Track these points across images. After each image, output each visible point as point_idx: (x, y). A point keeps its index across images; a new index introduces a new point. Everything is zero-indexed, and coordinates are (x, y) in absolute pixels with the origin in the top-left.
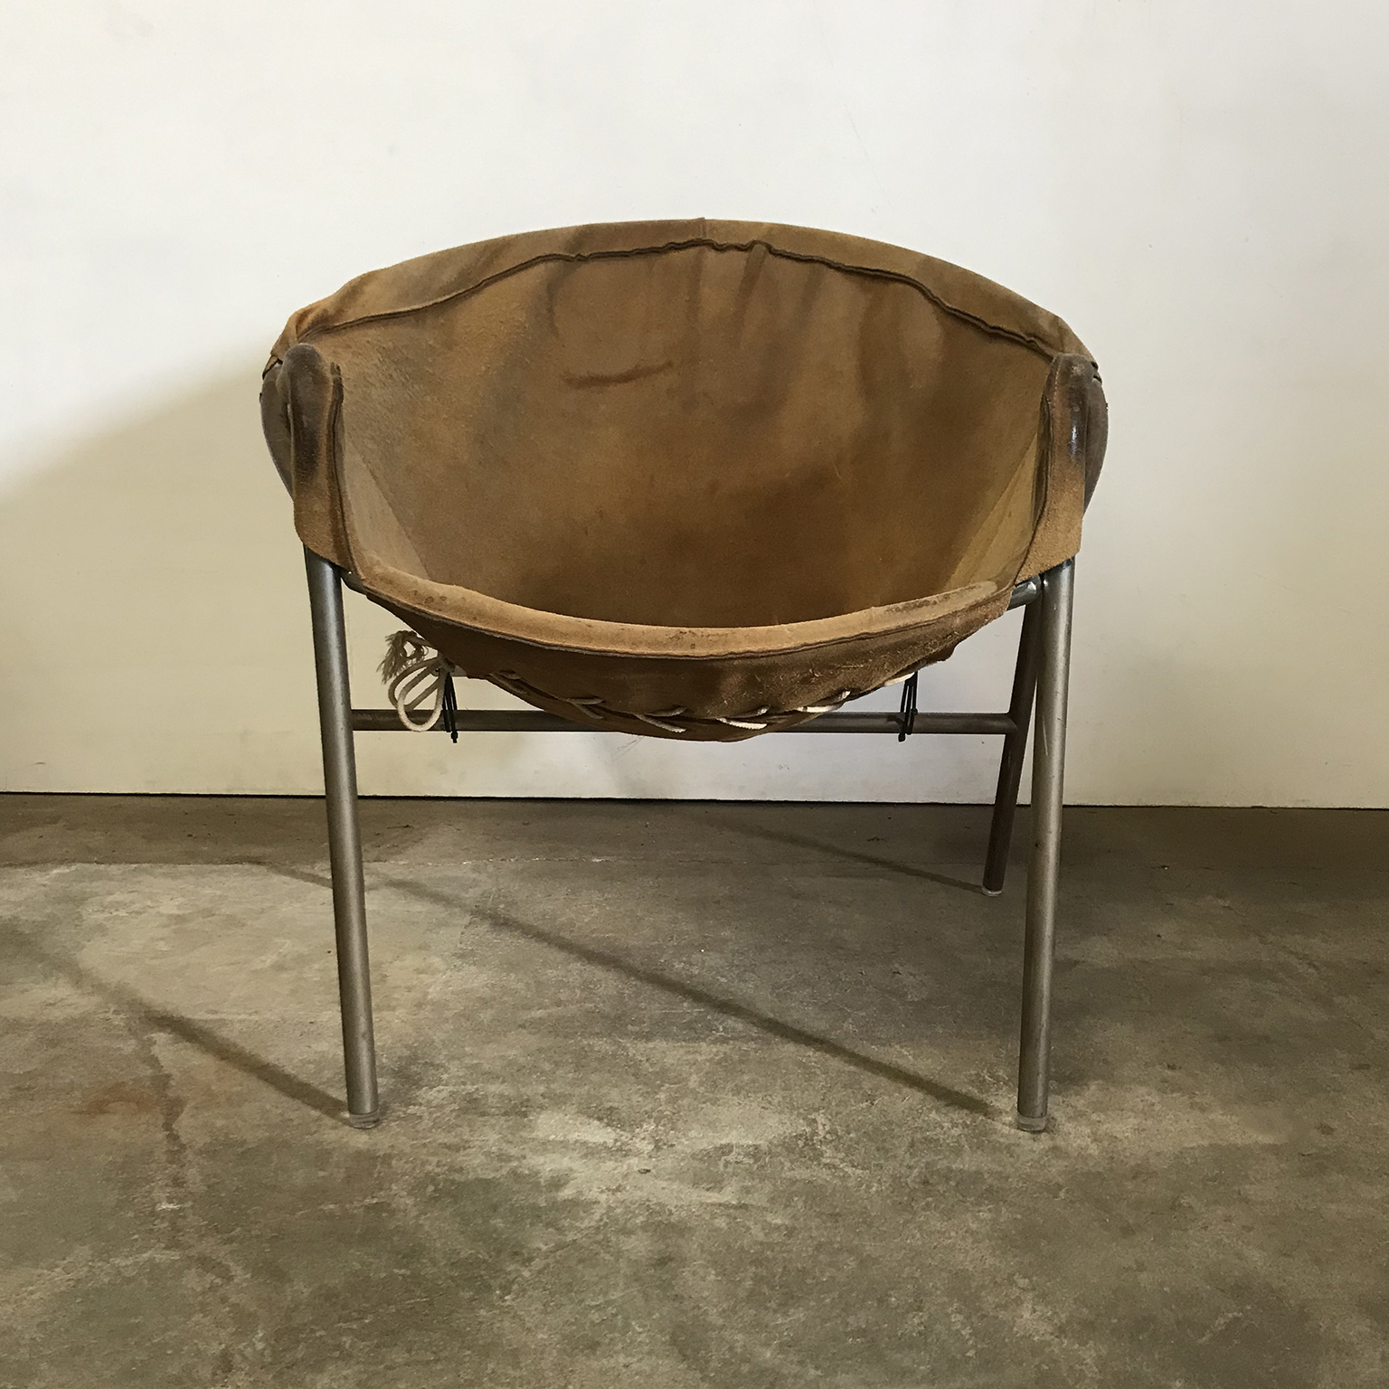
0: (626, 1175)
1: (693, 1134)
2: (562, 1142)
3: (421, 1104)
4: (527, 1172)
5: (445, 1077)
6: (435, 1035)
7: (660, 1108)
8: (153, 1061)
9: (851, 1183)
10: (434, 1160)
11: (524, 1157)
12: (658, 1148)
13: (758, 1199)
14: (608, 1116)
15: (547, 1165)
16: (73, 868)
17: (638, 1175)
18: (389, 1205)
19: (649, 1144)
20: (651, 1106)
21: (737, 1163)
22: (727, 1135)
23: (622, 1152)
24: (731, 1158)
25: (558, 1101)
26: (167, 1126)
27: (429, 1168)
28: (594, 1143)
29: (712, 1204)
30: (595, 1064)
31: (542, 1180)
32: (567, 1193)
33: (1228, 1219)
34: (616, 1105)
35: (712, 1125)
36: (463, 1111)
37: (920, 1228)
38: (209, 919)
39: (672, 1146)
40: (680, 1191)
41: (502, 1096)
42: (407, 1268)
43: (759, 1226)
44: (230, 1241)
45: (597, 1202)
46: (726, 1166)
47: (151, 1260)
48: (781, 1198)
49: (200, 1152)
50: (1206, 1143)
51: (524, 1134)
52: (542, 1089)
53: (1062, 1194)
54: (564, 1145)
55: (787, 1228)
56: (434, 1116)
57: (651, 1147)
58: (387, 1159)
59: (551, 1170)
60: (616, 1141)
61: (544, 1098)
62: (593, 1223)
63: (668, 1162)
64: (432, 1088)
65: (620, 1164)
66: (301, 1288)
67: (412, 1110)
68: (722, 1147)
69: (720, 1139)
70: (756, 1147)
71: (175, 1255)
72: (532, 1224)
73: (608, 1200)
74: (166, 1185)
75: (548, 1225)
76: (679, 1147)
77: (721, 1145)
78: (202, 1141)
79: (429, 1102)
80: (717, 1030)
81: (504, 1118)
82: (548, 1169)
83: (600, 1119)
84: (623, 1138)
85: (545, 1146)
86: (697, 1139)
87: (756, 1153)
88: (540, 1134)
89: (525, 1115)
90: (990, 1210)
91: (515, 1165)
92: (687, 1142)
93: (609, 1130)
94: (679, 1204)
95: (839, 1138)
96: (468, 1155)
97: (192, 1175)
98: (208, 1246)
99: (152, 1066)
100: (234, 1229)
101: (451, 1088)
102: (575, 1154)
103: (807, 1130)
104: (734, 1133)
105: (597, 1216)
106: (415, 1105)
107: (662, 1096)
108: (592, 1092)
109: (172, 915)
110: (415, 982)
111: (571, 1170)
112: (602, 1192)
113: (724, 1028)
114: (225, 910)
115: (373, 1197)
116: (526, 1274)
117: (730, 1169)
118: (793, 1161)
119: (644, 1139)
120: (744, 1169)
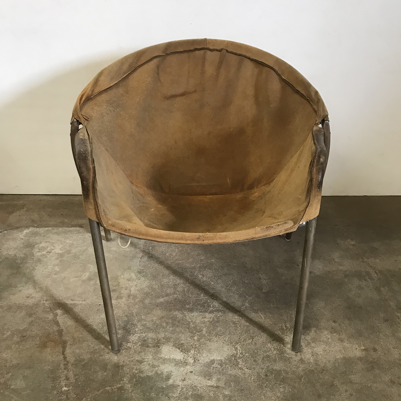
0: (186, 373)
1: (204, 355)
2: (169, 359)
3: (131, 343)
4: (160, 372)
5: (137, 329)
6: (134, 311)
7: (195, 343)
8: (58, 323)
9: (247, 376)
11: (159, 366)
12: (195, 361)
13: (221, 384)
14: (180, 347)
15: (166, 368)
16: (30, 230)
17: (190, 373)
18: (124, 387)
19: (192, 359)
20: (193, 342)
21: (216, 367)
22: (213, 355)
23: (185, 363)
24: (214, 365)
25: (168, 340)
27: (134, 370)
28: (178, 359)
29: (209, 386)
30: (177, 323)
31: (164, 376)
32: (171, 381)
34: (183, 342)
35: (209, 351)
36: (142, 345)
37: (264, 395)
38: (69, 255)
39: (199, 360)
40: (201, 381)
41: (152, 338)
43: (222, 395)
45: (179, 386)
46: (213, 369)
48: (227, 383)
51: (159, 355)
52: (163, 336)
54: (170, 361)
56: (134, 347)
57: (193, 361)
58: (123, 366)
59: (166, 372)
60: (184, 358)
61: (164, 339)
63: (198, 368)
64: (133, 335)
65: (184, 369)
67: (128, 345)
69: (212, 357)
70: (221, 360)
72: (162, 395)
73: (182, 385)
76: (200, 361)
77: (212, 360)
79: (133, 341)
80: (211, 307)
81: (153, 348)
82: (166, 371)
83: (179, 349)
85: (165, 361)
86: (205, 358)
87: (221, 363)
88: (163, 356)
89: (159, 347)
91: (157, 369)
92: (203, 359)
93: (182, 353)
94: (201, 386)
95: (244, 356)
96: (144, 365)
101: (138, 335)
102: (173, 364)
103: (235, 353)
104: (215, 354)
105: (179, 392)
106: (129, 343)
107: (196, 338)
108: (177, 336)
109: (58, 253)
111: (172, 371)
112: (180, 381)
113: (213, 306)
114: (74, 251)
115: (119, 384)
117: (214, 371)
118: (231, 367)
119: (191, 357)
120: (218, 370)
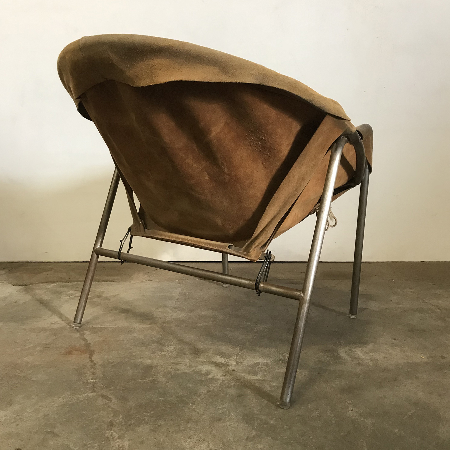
0: (228, 371)
1: (248, 359)
3: (166, 351)
4: (198, 370)
5: (172, 343)
7: (238, 352)
8: (85, 340)
10: (170, 367)
11: (197, 366)
12: (237, 364)
13: (268, 378)
14: (222, 355)
15: (204, 368)
16: (57, 284)
17: (231, 371)
18: (157, 380)
20: (235, 351)
21: (261, 368)
22: (259, 360)
23: (227, 365)
24: (260, 366)
25: (206, 350)
26: (90, 358)
27: (169, 369)
28: (218, 362)
29: (254, 380)
30: (217, 339)
31: (203, 373)
32: (210, 376)
33: (412, 383)
34: (224, 351)
35: (253, 357)
36: (178, 353)
37: (318, 386)
39: (242, 363)
40: (244, 376)
41: (189, 348)
42: (163, 398)
43: (268, 386)
44: (111, 390)
45: (219, 379)
46: (258, 369)
47: (87, 395)
48: (275, 378)
49: (100, 365)
50: (405, 361)
51: (197, 360)
52: (202, 347)
53: (361, 376)
54: (209, 363)
55: (277, 386)
56: (170, 354)
57: (235, 363)
58: (156, 367)
59: (205, 370)
60: (224, 361)
61: (202, 349)
62: (218, 385)
63: (241, 367)
64: (168, 346)
65: (226, 368)
66: (132, 403)
67: (163, 353)
68: (257, 363)
69: (256, 361)
70: (267, 363)
71: (94, 394)
72: (200, 385)
73: (223, 379)
74: (91, 375)
75: (205, 385)
76: (244, 363)
78: (100, 362)
79: (168, 350)
80: (254, 329)
81: (190, 355)
83: (219, 355)
84: (227, 361)
85: (203, 363)
86: (249, 361)
87: (267, 365)
89: (197, 354)
90: (339, 381)
91: (194, 368)
92: (246, 362)
93: (223, 358)
94: (244, 379)
96: (180, 366)
97: (99, 372)
98: (104, 392)
99: (84, 341)
100: (111, 387)
101: (174, 346)
102: (213, 365)
105: (219, 383)
106: (164, 351)
107: (238, 349)
108: (217, 348)
110: (162, 316)
111: (211, 370)
112: (221, 376)
113: (256, 329)
115: (152, 378)
116: (199, 399)
117: (260, 369)
118: (278, 367)
119: (233, 361)
120: (264, 370)
